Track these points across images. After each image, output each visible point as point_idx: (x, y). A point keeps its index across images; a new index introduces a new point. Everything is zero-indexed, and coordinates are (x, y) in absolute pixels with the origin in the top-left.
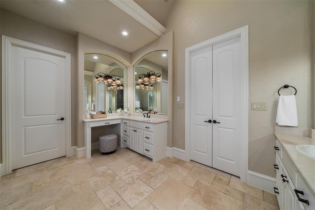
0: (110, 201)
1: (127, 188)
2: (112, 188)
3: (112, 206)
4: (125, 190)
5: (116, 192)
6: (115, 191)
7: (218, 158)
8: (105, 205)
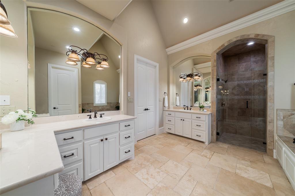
0: (190, 182)
1: (173, 174)
2: (176, 185)
3: (194, 180)
4: (176, 175)
5: (179, 180)
6: (179, 182)
7: (149, 130)
8: (195, 184)
